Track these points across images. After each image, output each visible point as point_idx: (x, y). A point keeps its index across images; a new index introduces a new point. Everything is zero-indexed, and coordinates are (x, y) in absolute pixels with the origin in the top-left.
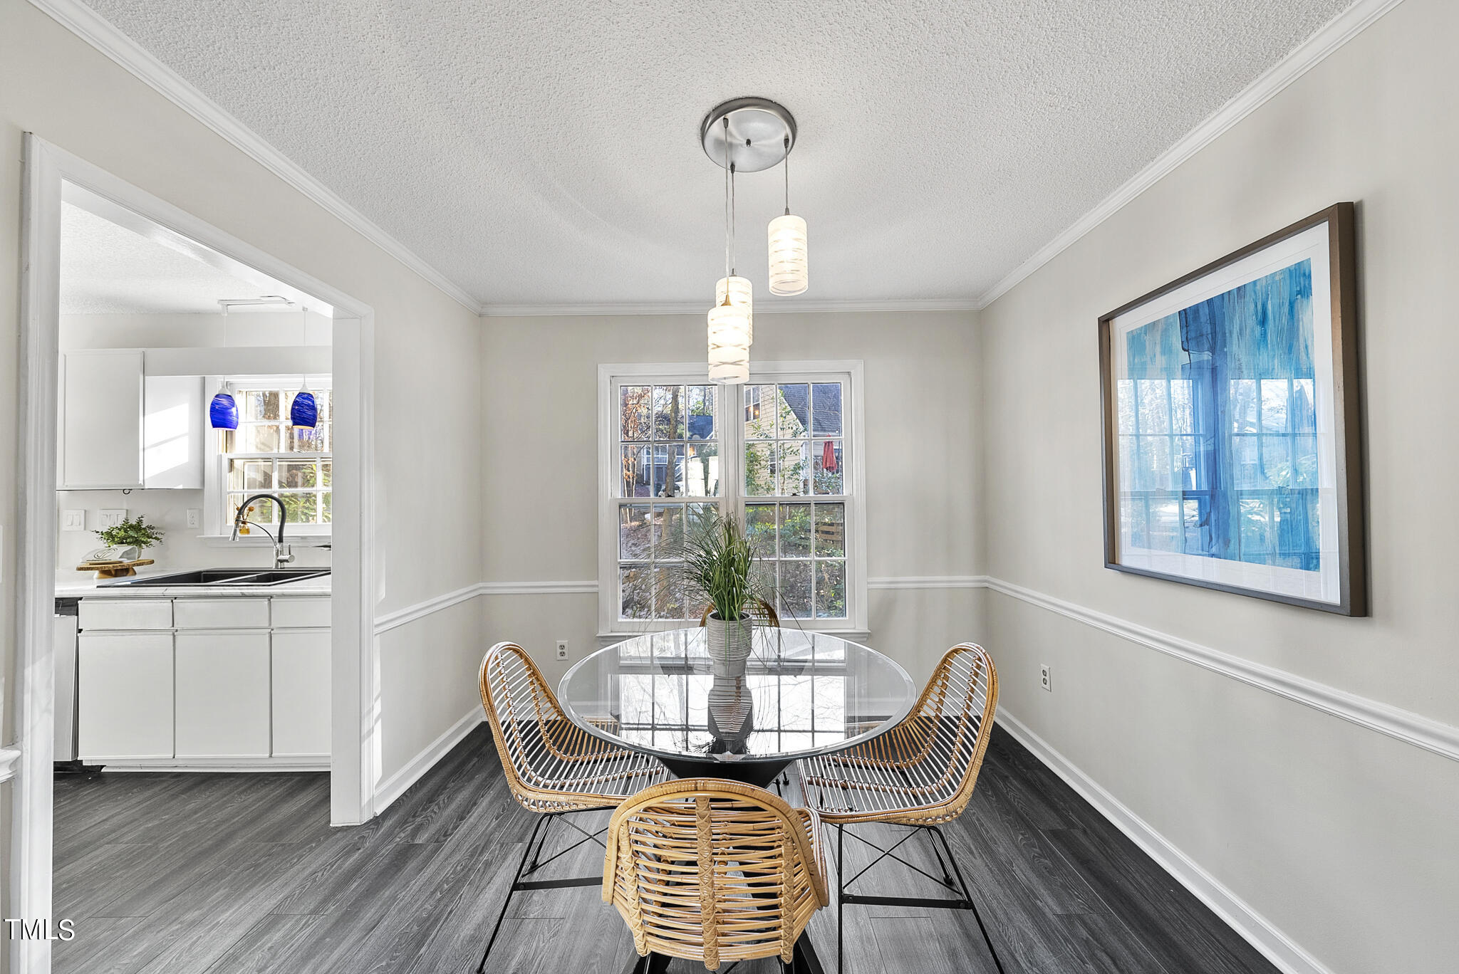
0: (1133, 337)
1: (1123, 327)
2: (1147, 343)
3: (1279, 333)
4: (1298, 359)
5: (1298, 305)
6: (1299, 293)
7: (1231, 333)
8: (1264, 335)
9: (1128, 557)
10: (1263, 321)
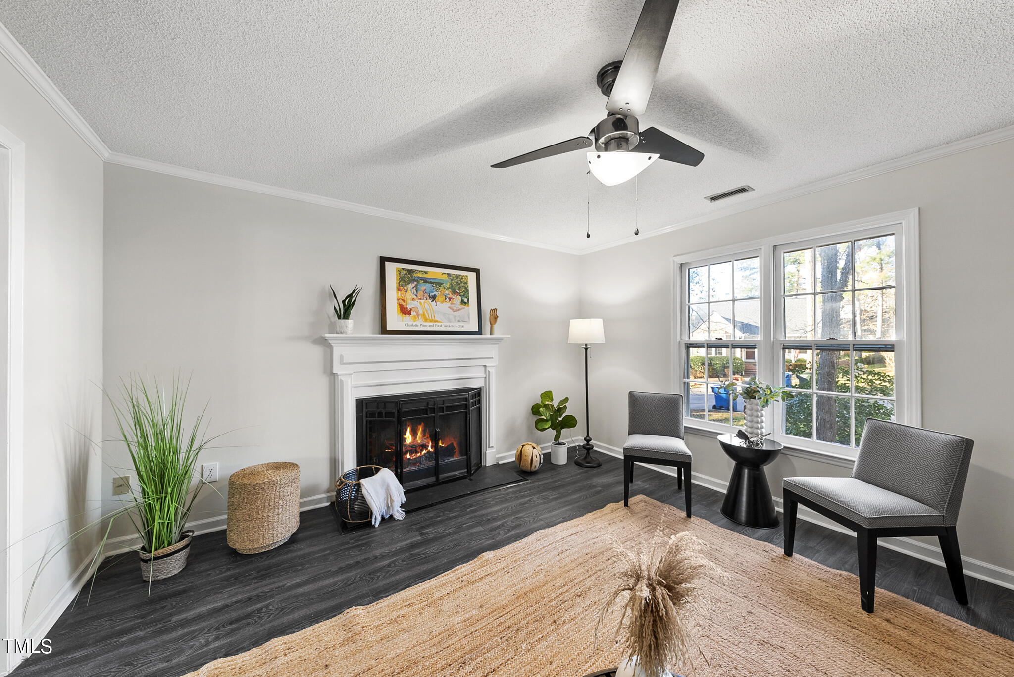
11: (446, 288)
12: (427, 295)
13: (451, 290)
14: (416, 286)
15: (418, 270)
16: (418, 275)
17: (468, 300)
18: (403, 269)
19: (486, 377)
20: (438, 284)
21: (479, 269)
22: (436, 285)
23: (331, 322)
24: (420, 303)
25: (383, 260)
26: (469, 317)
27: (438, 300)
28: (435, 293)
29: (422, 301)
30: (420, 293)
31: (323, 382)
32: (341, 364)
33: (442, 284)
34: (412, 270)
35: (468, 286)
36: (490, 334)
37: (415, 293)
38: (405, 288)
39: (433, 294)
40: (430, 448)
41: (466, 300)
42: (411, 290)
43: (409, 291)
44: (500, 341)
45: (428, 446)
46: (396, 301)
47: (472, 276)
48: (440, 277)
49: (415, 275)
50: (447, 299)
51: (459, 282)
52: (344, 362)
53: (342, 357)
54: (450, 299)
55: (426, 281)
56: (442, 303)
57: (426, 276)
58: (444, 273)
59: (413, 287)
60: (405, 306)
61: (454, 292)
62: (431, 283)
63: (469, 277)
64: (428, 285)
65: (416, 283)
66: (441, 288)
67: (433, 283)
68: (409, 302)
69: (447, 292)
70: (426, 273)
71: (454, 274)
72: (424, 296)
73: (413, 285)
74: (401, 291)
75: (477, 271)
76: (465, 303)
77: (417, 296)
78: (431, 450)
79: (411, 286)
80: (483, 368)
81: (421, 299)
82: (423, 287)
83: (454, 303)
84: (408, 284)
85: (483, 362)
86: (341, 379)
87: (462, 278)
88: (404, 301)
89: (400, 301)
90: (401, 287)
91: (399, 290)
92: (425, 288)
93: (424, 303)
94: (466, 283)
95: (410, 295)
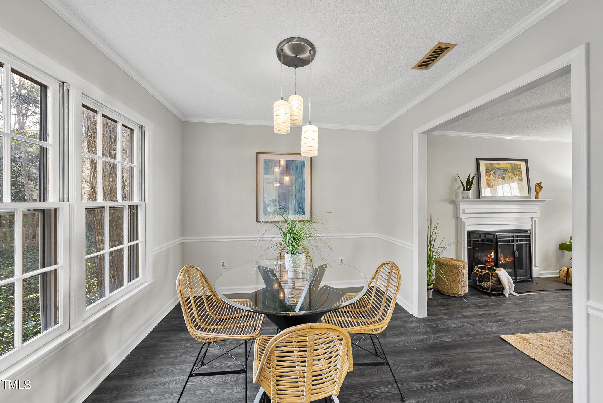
0: (266, 161)
1: (262, 157)
2: (270, 164)
3: (300, 172)
4: (302, 178)
5: (303, 168)
6: (303, 166)
7: (291, 169)
8: (297, 171)
9: (262, 218)
10: (297, 169)
11: (510, 172)
12: (500, 177)
13: (512, 173)
14: (494, 172)
15: (495, 163)
16: (495, 166)
17: (522, 178)
18: (488, 163)
19: (532, 224)
20: (505, 170)
21: (527, 160)
22: (504, 171)
23: (456, 192)
24: (497, 181)
25: (478, 160)
26: (523, 188)
27: (506, 179)
28: (504, 175)
29: (498, 180)
30: (497, 176)
31: (453, 221)
32: (463, 213)
33: (507, 170)
34: (492, 163)
35: (521, 170)
36: (535, 198)
37: (494, 176)
38: (489, 173)
39: (503, 176)
40: (503, 261)
41: (521, 178)
42: (492, 175)
43: (491, 175)
44: (542, 202)
45: (502, 260)
46: (485, 181)
47: (523, 164)
48: (506, 166)
49: (494, 166)
50: (511, 178)
51: (516, 168)
52: (465, 212)
53: (463, 210)
54: (512, 178)
55: (499, 169)
56: (508, 180)
57: (499, 166)
58: (508, 164)
59: (493, 173)
60: (490, 183)
61: (514, 174)
62: (502, 170)
63: (521, 165)
64: (500, 171)
65: (494, 170)
66: (507, 172)
67: (503, 170)
68: (492, 180)
69: (510, 174)
70: (499, 164)
71: (513, 164)
72: (498, 177)
73: (493, 172)
74: (487, 175)
75: (526, 161)
76: (521, 180)
77: (495, 177)
78: (504, 262)
79: (492, 172)
80: (530, 219)
81: (497, 179)
82: (499, 172)
83: (514, 180)
84: (491, 171)
85: (531, 215)
86: (463, 221)
87: (518, 166)
88: (489, 180)
89: (487, 181)
90: (487, 173)
91: (486, 175)
92: (499, 173)
93: (499, 181)
94: (520, 168)
95: (492, 177)
